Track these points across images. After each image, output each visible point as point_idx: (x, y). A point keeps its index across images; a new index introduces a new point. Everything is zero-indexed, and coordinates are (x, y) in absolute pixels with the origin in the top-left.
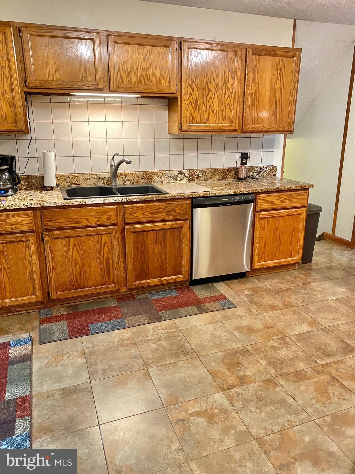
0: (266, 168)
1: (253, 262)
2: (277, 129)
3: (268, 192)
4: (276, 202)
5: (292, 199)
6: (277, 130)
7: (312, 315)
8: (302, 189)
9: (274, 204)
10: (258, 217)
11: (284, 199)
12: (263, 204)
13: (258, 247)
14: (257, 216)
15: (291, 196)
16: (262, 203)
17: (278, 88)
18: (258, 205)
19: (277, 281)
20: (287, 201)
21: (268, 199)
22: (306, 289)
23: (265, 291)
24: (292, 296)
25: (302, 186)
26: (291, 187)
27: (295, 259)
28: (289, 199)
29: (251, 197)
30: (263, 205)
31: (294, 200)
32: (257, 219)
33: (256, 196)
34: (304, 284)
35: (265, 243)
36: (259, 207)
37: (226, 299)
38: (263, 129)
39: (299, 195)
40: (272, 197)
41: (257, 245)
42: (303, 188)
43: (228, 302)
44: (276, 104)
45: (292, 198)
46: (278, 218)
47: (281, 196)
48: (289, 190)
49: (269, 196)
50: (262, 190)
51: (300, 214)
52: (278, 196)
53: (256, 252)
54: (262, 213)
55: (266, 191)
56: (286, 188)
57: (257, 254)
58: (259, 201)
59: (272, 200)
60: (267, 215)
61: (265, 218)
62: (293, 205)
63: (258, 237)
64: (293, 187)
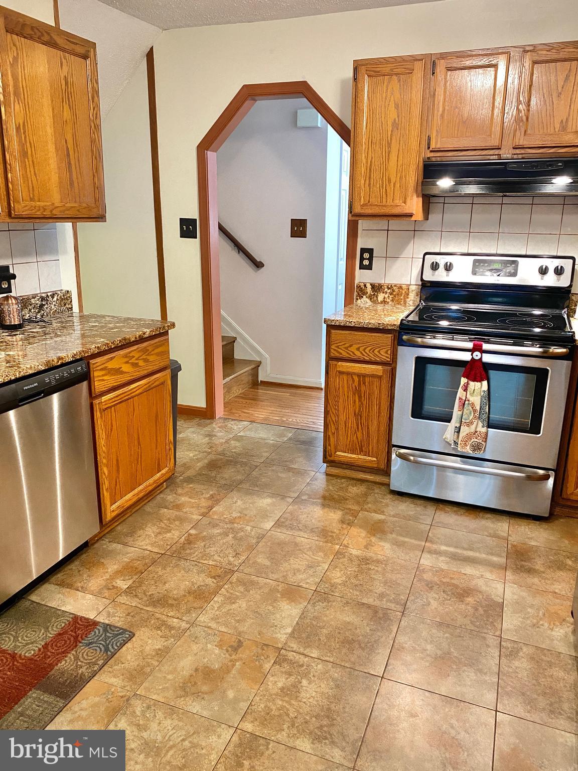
0: (53, 296)
1: (103, 508)
2: (78, 210)
3: (110, 351)
4: (126, 368)
5: (148, 357)
6: (78, 213)
7: (275, 576)
8: (160, 333)
9: (122, 373)
10: (100, 409)
11: (136, 359)
12: (105, 378)
13: (107, 474)
14: (97, 408)
15: (145, 350)
16: (103, 375)
17: (66, 121)
18: (96, 383)
19: (155, 529)
20: (141, 363)
21: (110, 365)
22: (217, 525)
23: (154, 562)
24: (208, 551)
25: (160, 328)
26: (144, 334)
27: (167, 472)
28: (144, 357)
29: (82, 369)
30: (103, 380)
31: (151, 358)
32: (99, 414)
33: (88, 363)
34: (204, 515)
35: (117, 460)
36: (99, 386)
37: (95, 624)
38: (54, 212)
39: (157, 347)
40: (116, 361)
41: (105, 470)
42: (161, 331)
43: (105, 630)
44: (68, 155)
45: (148, 355)
46: (132, 399)
47: (131, 355)
48: (141, 340)
49: (112, 359)
50: (98, 347)
51: (163, 383)
52: (126, 356)
53: (105, 484)
54: (104, 398)
55: (106, 348)
56: (138, 336)
57: (107, 490)
58: (96, 374)
59: (117, 367)
60: (113, 400)
61: (110, 407)
62: (151, 368)
63: (104, 453)
64: (148, 332)
